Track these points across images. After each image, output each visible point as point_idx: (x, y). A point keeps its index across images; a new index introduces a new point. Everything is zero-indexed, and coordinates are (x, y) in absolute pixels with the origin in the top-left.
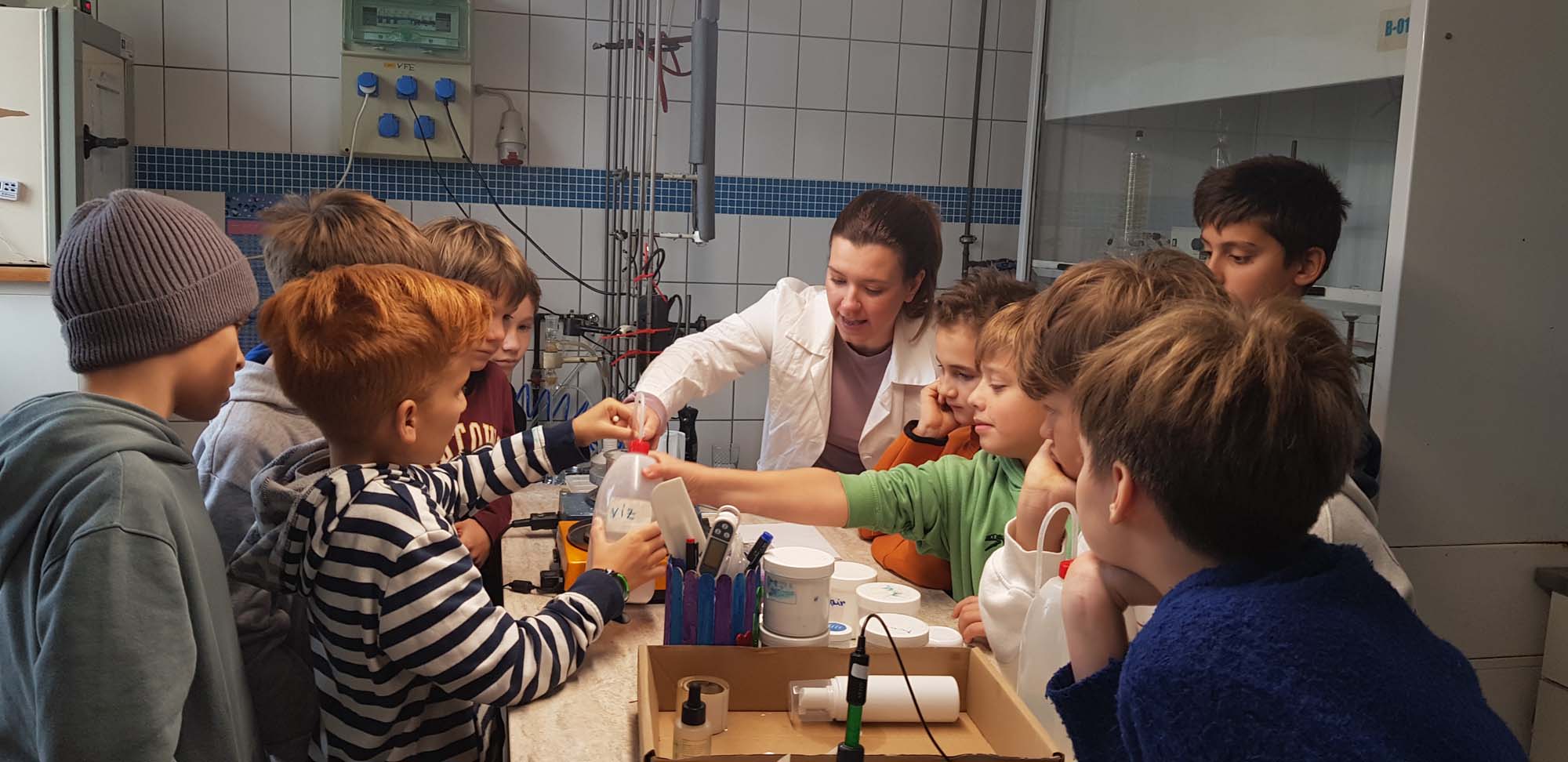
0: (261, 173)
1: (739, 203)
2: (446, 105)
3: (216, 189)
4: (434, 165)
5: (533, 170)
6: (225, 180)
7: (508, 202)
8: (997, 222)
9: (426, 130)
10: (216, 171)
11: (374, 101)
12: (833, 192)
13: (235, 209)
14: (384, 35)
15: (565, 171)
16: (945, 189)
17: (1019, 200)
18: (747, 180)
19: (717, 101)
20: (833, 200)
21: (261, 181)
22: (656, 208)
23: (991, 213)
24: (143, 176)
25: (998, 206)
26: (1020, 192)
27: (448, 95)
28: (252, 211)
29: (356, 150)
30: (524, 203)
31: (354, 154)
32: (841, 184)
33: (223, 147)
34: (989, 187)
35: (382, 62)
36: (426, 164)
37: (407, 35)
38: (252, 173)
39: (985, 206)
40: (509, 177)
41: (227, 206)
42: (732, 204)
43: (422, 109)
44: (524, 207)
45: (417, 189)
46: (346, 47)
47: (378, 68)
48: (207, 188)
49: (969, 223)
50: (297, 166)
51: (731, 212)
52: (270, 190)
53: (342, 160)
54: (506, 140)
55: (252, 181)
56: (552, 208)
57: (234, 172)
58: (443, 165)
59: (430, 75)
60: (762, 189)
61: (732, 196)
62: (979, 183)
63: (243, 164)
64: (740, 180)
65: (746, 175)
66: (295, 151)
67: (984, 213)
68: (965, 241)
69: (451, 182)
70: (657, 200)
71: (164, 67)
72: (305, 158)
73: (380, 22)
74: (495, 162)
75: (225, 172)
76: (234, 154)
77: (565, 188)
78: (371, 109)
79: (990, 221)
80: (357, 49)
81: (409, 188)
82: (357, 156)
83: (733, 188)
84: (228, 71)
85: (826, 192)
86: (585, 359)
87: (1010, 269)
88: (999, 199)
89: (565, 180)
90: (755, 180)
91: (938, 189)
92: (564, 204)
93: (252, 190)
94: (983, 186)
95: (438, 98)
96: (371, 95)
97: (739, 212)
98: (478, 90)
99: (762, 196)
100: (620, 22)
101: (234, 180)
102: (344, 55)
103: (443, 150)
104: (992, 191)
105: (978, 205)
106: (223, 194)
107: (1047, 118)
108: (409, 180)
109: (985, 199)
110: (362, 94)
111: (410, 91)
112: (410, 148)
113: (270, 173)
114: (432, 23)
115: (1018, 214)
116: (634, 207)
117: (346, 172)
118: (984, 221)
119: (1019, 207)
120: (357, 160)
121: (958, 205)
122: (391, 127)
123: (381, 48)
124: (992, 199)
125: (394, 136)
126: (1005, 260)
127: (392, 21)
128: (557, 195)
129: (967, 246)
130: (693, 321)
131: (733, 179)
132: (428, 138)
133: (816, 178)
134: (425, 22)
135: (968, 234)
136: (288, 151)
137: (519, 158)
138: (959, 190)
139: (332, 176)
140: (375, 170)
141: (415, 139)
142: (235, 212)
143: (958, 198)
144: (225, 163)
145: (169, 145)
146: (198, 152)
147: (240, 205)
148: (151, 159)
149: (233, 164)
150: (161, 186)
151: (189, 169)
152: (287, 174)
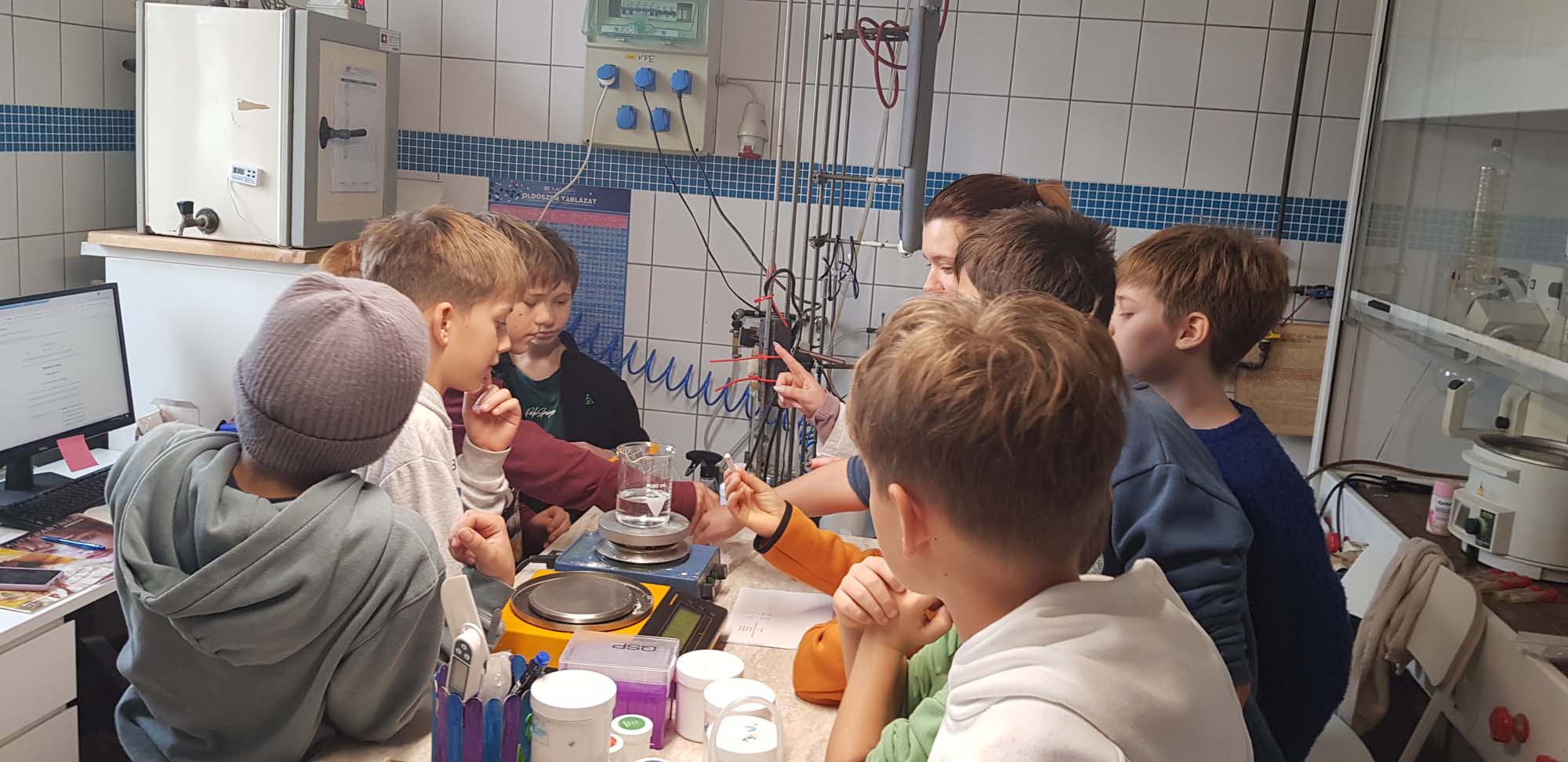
0: (521, 160)
2: (680, 98)
3: (481, 174)
4: (662, 156)
6: (489, 165)
8: (1321, 239)
9: (659, 122)
10: (482, 157)
11: (612, 91)
12: (1110, 196)
13: (497, 194)
14: (620, 27)
16: (1253, 198)
17: (1343, 213)
20: (1109, 205)
21: (520, 168)
23: (1314, 229)
24: (405, 158)
25: (1324, 221)
26: (1344, 204)
28: (512, 196)
29: (596, 141)
31: (592, 144)
32: (1120, 187)
33: (488, 134)
34: (1312, 197)
35: (623, 54)
36: (655, 155)
37: (642, 26)
38: (513, 159)
40: (750, 170)
41: (490, 190)
43: (659, 101)
46: (590, 39)
47: (620, 60)
48: (473, 173)
50: (552, 154)
52: (528, 177)
53: (584, 149)
54: (744, 133)
55: (513, 167)
57: (497, 158)
58: (670, 156)
59: (667, 67)
63: (505, 151)
66: (551, 140)
67: (1305, 228)
69: (678, 173)
71: (441, 57)
72: (560, 146)
73: (624, 13)
74: (737, 155)
75: (490, 157)
76: (498, 141)
78: (616, 100)
79: (1312, 238)
80: (601, 41)
81: (653, 179)
82: (595, 145)
84: (496, 61)
85: (1101, 196)
87: (1328, 298)
88: (1325, 212)
91: (1245, 197)
93: (512, 176)
94: (1303, 196)
95: (674, 90)
96: (609, 87)
98: (719, 81)
100: (848, 6)
101: (497, 166)
102: (588, 47)
103: (672, 143)
104: (1317, 202)
105: (1297, 219)
106: (487, 179)
107: (1381, 118)
108: (654, 171)
109: (1307, 211)
110: (603, 87)
111: (650, 82)
112: (643, 140)
113: (529, 161)
114: (673, 14)
115: (1341, 231)
117: (586, 162)
118: (1303, 237)
119: (1342, 222)
120: (593, 150)
121: (1269, 217)
122: (630, 119)
124: (1315, 212)
125: (630, 128)
126: (1323, 287)
127: (627, 12)
132: (661, 131)
133: (1090, 180)
134: (666, 13)
137: (757, 152)
138: (1272, 199)
139: (575, 165)
141: (651, 131)
142: (497, 197)
143: (1271, 208)
144: (490, 149)
145: (443, 131)
146: (467, 138)
147: (501, 190)
148: (428, 144)
149: (497, 150)
150: (435, 170)
151: (459, 155)
152: (544, 162)
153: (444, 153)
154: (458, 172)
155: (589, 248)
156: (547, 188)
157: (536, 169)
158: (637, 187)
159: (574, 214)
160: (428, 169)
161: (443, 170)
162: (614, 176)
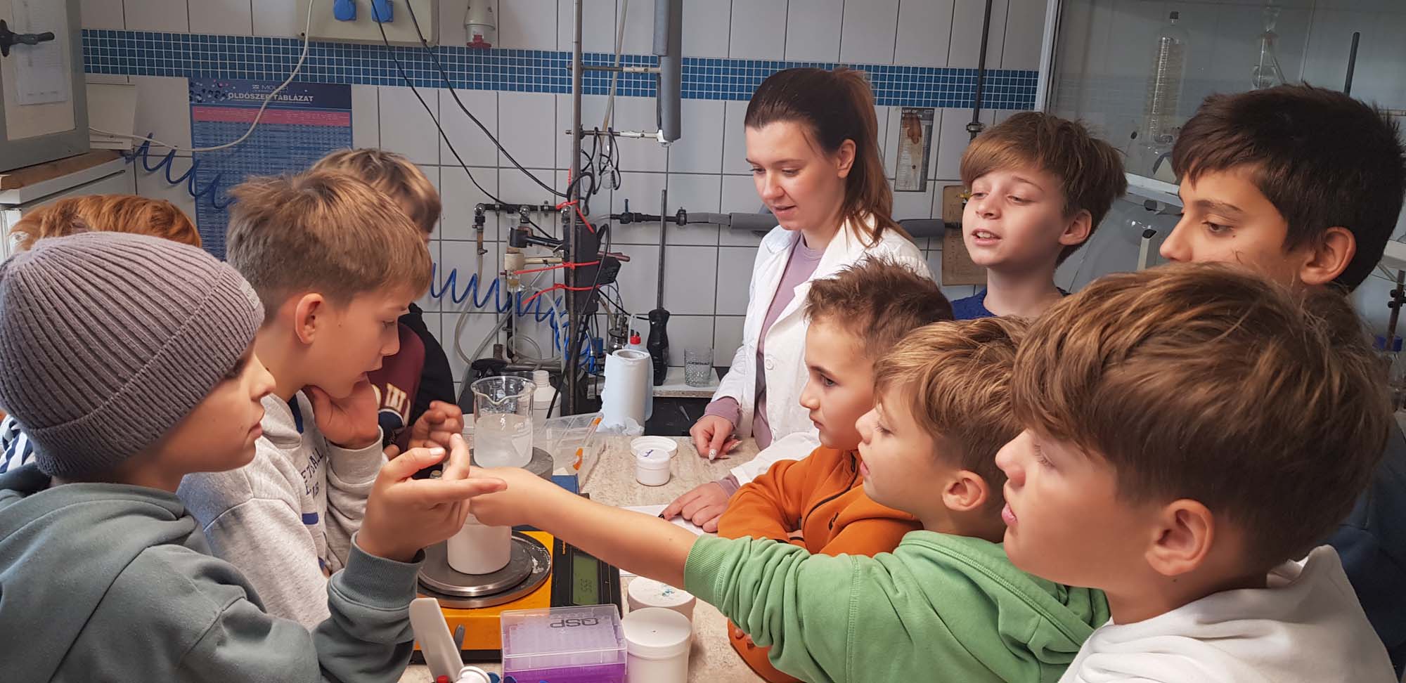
0: (223, 57)
1: (725, 88)
3: (179, 74)
4: (390, 48)
5: (504, 52)
6: (187, 65)
9: (384, 14)
10: (178, 55)
13: (199, 95)
15: (538, 53)
16: (953, 71)
17: (1034, 83)
18: (734, 63)
21: (223, 66)
23: (1004, 98)
25: (1013, 90)
26: (1037, 74)
28: (216, 96)
29: (313, 35)
30: (495, 87)
31: (309, 39)
33: (183, 30)
34: (1003, 68)
36: (382, 48)
38: (214, 57)
39: (997, 90)
40: (478, 60)
41: (191, 92)
42: (717, 88)
44: (495, 92)
45: (384, 73)
48: (169, 74)
49: (977, 107)
50: (259, 50)
51: (716, 97)
52: (233, 75)
53: (297, 43)
54: (472, 22)
55: (215, 66)
57: (196, 56)
58: (400, 49)
60: (750, 72)
61: (717, 80)
62: (991, 64)
63: (205, 48)
64: (726, 62)
65: (732, 57)
66: (257, 34)
67: (997, 97)
68: (972, 129)
72: (267, 40)
74: (464, 45)
75: (187, 56)
76: (195, 37)
77: (538, 71)
79: (1003, 107)
81: (375, 73)
82: (312, 41)
83: (718, 71)
88: (1013, 82)
89: (537, 63)
90: (742, 63)
91: (946, 71)
92: (537, 89)
93: (215, 74)
94: (996, 68)
97: (724, 97)
101: (196, 65)
103: (399, 34)
104: (1007, 73)
105: (990, 89)
106: (187, 79)
108: (374, 64)
112: (365, 31)
113: (232, 58)
117: (303, 57)
118: (995, 106)
119: (1035, 90)
120: (311, 44)
121: (967, 89)
122: (347, 10)
124: (1006, 82)
125: (349, 19)
128: (529, 80)
130: (672, 212)
131: (718, 62)
132: (384, 20)
135: (976, 122)
136: (250, 35)
137: (485, 42)
138: (969, 72)
139: (286, 60)
140: (339, 54)
142: (200, 99)
143: (968, 81)
144: (186, 47)
145: (129, 29)
146: (158, 36)
147: (204, 91)
148: (112, 43)
149: (195, 48)
150: (124, 72)
151: (150, 54)
152: (250, 58)
153: (132, 53)
154: (151, 73)
155: (309, 149)
156: (256, 87)
157: (242, 67)
158: (358, 81)
159: (288, 114)
160: (115, 71)
161: (133, 72)
162: (331, 71)
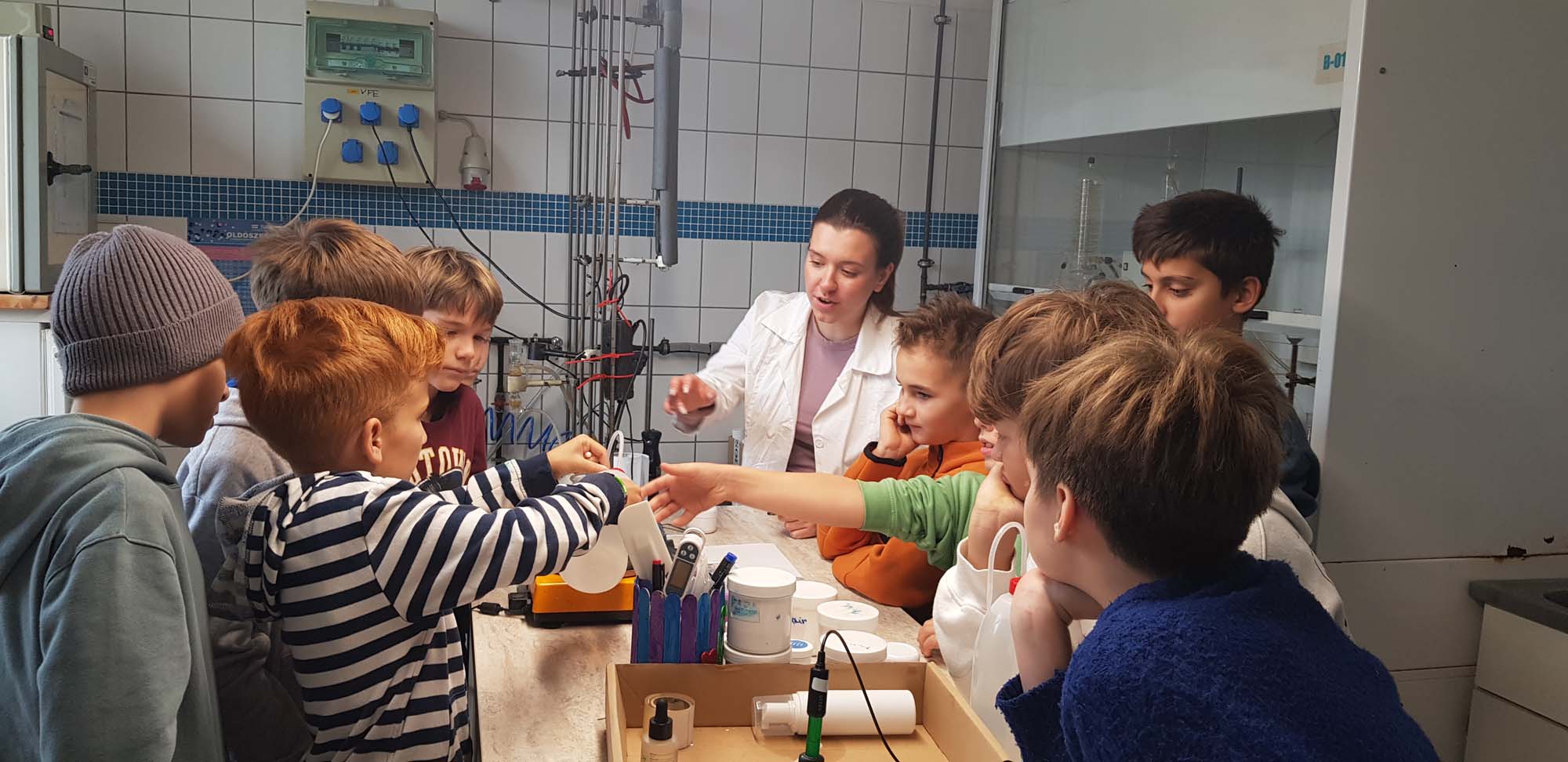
0: (223, 198)
1: (702, 228)
2: (410, 131)
3: (178, 214)
4: (398, 189)
5: (497, 195)
7: (472, 227)
8: (954, 246)
9: (390, 155)
10: (178, 196)
11: (337, 125)
12: (794, 217)
13: (198, 235)
14: (347, 62)
15: (528, 196)
17: (976, 224)
18: (709, 205)
19: (680, 127)
20: (794, 224)
21: (223, 207)
22: (620, 233)
23: (948, 238)
24: (104, 201)
25: (955, 231)
26: (976, 217)
27: (411, 120)
28: (215, 236)
29: (320, 176)
30: (488, 227)
31: (317, 179)
32: (801, 209)
33: (185, 173)
34: (946, 211)
35: (345, 88)
36: (389, 189)
37: (371, 61)
38: (215, 198)
39: (942, 230)
40: (472, 202)
41: (189, 231)
42: (694, 228)
43: (386, 134)
44: (487, 231)
45: (381, 213)
46: (309, 73)
47: (340, 94)
48: (169, 214)
49: (927, 246)
50: (259, 192)
51: (694, 236)
52: (232, 215)
53: (305, 185)
54: (469, 165)
55: (214, 206)
56: (516, 233)
57: (196, 197)
58: (406, 190)
59: (394, 102)
60: (724, 214)
61: (695, 220)
62: (937, 208)
63: (205, 189)
64: (702, 204)
65: (708, 200)
66: (258, 177)
67: (942, 237)
68: (923, 265)
69: (414, 207)
70: (620, 224)
71: (126, 93)
72: (268, 183)
73: (344, 48)
74: (458, 187)
75: (187, 197)
76: (196, 179)
77: (528, 212)
78: (334, 135)
79: (948, 245)
80: (320, 76)
81: (372, 213)
82: (319, 182)
83: (695, 213)
84: (191, 97)
85: (787, 216)
86: (549, 382)
87: (967, 292)
88: (956, 224)
89: (528, 205)
90: (717, 205)
92: (528, 229)
93: (215, 214)
94: (941, 211)
95: (402, 124)
96: (334, 121)
97: (701, 236)
98: (441, 116)
99: (724, 221)
100: (583, 49)
101: (196, 205)
102: (307, 81)
103: (407, 176)
104: (950, 215)
105: (936, 230)
106: (186, 219)
107: (1002, 145)
108: (372, 205)
109: (943, 223)
110: (327, 121)
111: (374, 117)
112: (373, 173)
113: (232, 199)
114: (396, 50)
115: (975, 238)
116: (598, 232)
117: (309, 199)
118: (941, 245)
119: (975, 231)
120: (320, 185)
121: (916, 229)
122: (354, 153)
123: (345, 74)
124: (949, 223)
125: (357, 162)
126: (962, 283)
127: (355, 48)
128: (520, 220)
129: (925, 269)
130: (656, 343)
131: (695, 204)
132: (392, 164)
133: (777, 203)
134: (388, 49)
135: (926, 258)
136: (251, 177)
137: (483, 183)
138: (917, 214)
139: (295, 201)
140: (338, 195)
141: (379, 165)
142: (198, 238)
143: (916, 222)
144: (187, 188)
145: (131, 171)
146: (160, 177)
147: (202, 230)
148: (113, 185)
149: (196, 189)
150: (124, 211)
152: (250, 199)
153: (132, 194)
154: (150, 213)
156: (255, 226)
157: (241, 207)
160: (114, 212)
161: (132, 212)
